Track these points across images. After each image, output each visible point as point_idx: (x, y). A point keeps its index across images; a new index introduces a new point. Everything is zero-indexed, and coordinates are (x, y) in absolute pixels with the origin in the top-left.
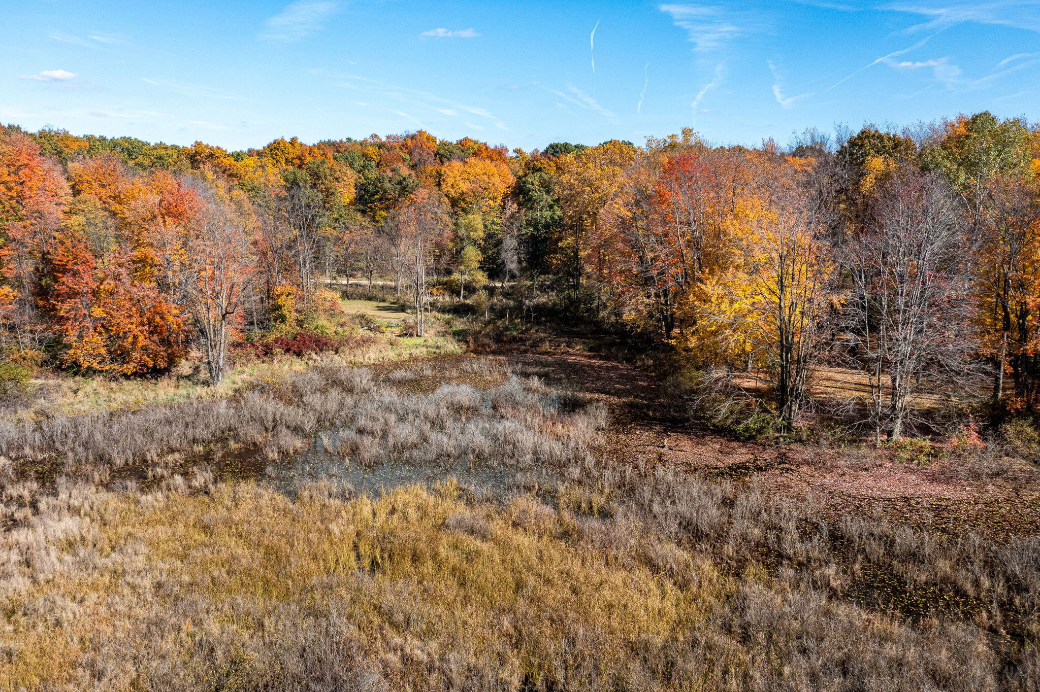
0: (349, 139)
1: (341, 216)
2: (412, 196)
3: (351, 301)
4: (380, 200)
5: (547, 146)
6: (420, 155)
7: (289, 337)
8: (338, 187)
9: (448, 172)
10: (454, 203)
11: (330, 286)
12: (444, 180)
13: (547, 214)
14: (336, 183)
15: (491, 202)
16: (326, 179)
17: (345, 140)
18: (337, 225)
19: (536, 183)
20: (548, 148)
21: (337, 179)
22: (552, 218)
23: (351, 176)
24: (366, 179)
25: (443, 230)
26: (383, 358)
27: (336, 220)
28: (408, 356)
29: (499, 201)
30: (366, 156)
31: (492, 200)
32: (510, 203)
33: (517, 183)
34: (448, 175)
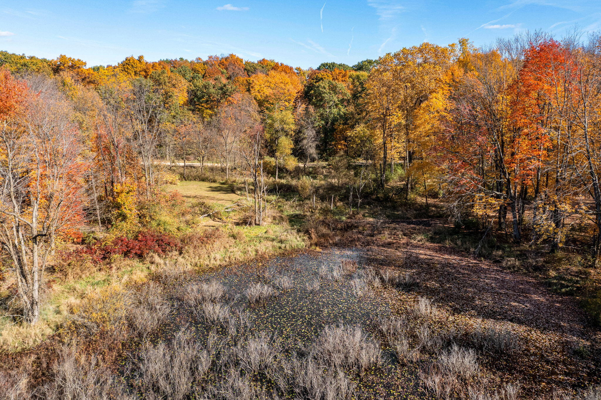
0: (181, 59)
1: (177, 113)
2: (230, 99)
3: (188, 182)
4: (207, 101)
5: (320, 65)
6: (234, 70)
7: (130, 235)
8: (176, 92)
9: (255, 81)
10: (260, 104)
11: (170, 169)
12: (252, 87)
13: (335, 111)
14: (173, 89)
15: (287, 103)
16: (165, 85)
17: (178, 59)
18: (174, 120)
19: (327, 87)
20: (320, 67)
21: (174, 85)
22: (339, 114)
23: (184, 84)
24: (195, 87)
25: (254, 124)
26: (229, 258)
27: (174, 117)
28: (254, 253)
29: (292, 103)
30: (194, 70)
31: (287, 101)
32: (300, 104)
33: (304, 89)
34: (255, 84)
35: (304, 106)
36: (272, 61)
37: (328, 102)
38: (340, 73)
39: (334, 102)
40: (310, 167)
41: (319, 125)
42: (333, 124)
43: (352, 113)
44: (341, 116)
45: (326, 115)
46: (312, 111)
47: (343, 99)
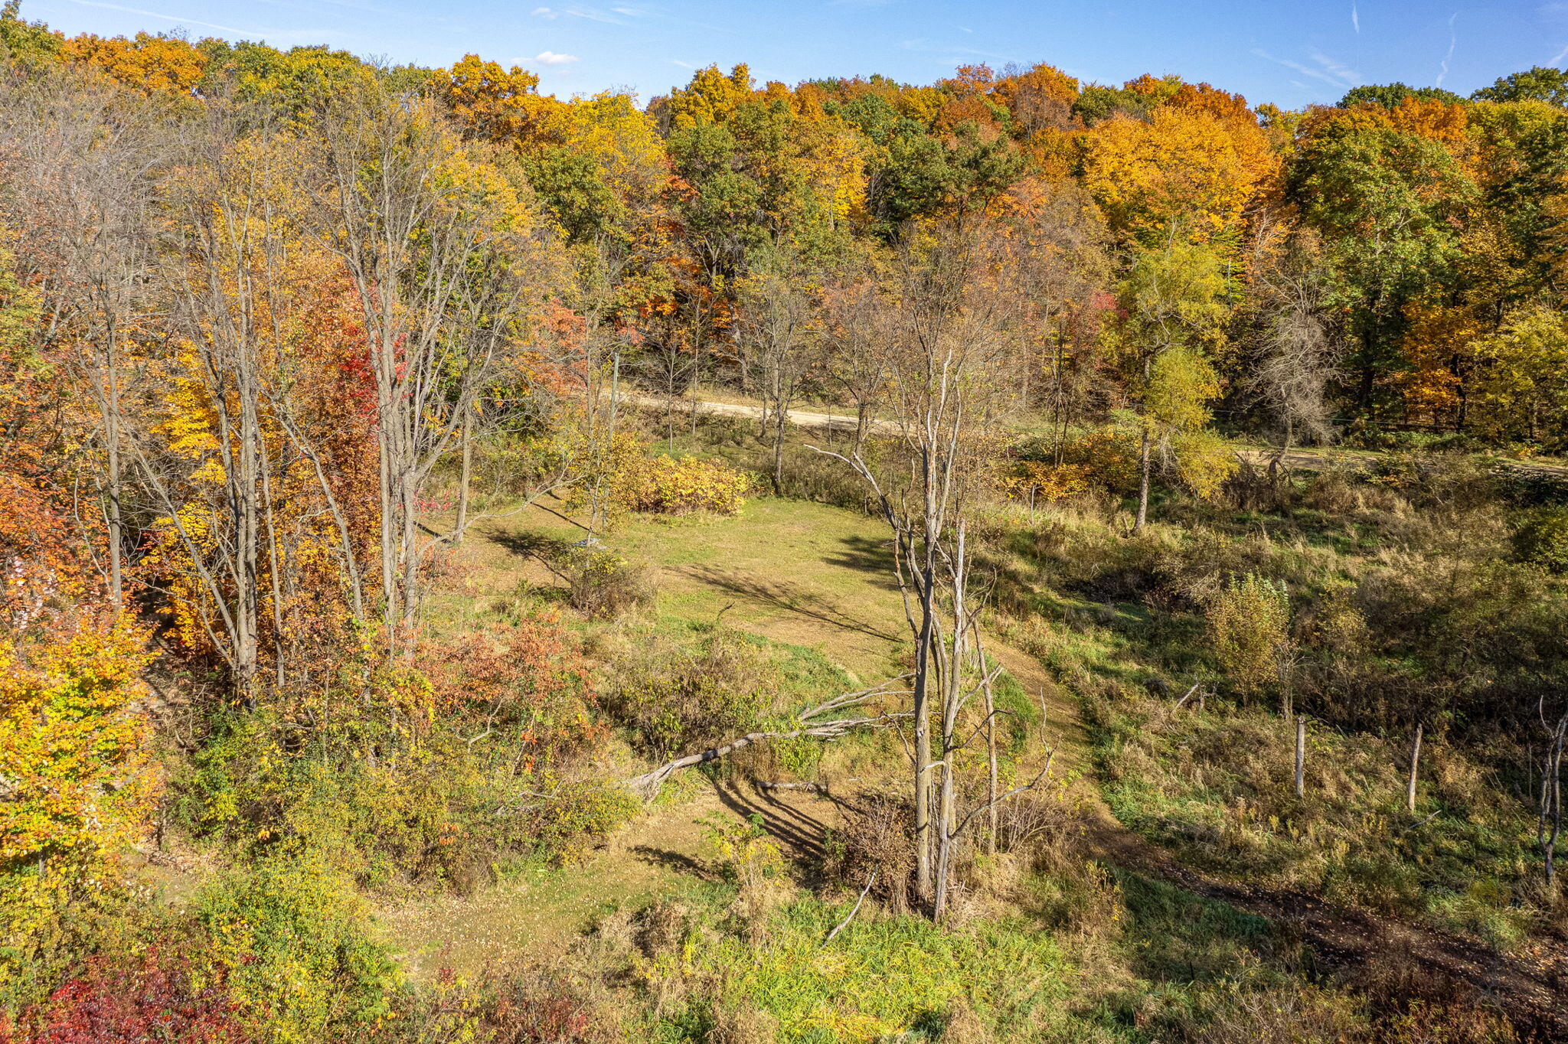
2: (1007, 198)
5: (1346, 93)
6: (1037, 107)
9: (1103, 143)
10: (1117, 218)
12: (1092, 162)
13: (1410, 248)
15: (1216, 219)
19: (1375, 157)
20: (1346, 99)
22: (1428, 261)
23: (859, 150)
24: (896, 160)
25: (1085, 288)
29: (1236, 217)
30: (905, 109)
31: (1217, 213)
32: (1266, 222)
33: (1284, 171)
34: (1103, 150)
35: (1281, 228)
36: (1172, 81)
37: (1378, 216)
38: (1428, 113)
39: (1407, 214)
40: (1297, 473)
41: (1338, 303)
42: (1398, 300)
43: (1484, 260)
44: (1436, 272)
45: (1372, 262)
46: (1314, 249)
47: (1448, 202)
